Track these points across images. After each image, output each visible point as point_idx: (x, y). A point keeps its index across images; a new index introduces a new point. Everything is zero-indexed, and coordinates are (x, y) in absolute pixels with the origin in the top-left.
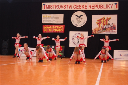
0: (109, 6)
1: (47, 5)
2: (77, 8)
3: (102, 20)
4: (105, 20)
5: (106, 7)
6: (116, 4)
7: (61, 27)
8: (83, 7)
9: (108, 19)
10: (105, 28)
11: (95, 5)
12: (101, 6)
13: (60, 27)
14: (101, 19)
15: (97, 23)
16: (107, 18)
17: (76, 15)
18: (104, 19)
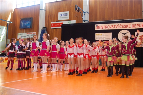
1: (99, 26)
2: (123, 27)
11: (137, 24)
12: (142, 25)
15: (139, 39)
17: (122, 33)
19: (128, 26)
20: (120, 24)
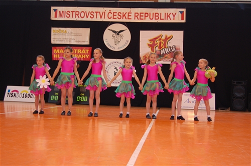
0: (169, 16)
1: (60, 12)
2: (115, 17)
3: (158, 39)
4: (163, 40)
5: (164, 18)
6: (182, 13)
7: (86, 51)
8: (124, 17)
9: (168, 39)
10: (162, 54)
11: (145, 13)
12: (156, 16)
13: (84, 50)
14: (156, 38)
15: (149, 45)
16: (166, 36)
17: (113, 30)
18: (160, 38)
19: (127, 15)
20: (108, 9)
